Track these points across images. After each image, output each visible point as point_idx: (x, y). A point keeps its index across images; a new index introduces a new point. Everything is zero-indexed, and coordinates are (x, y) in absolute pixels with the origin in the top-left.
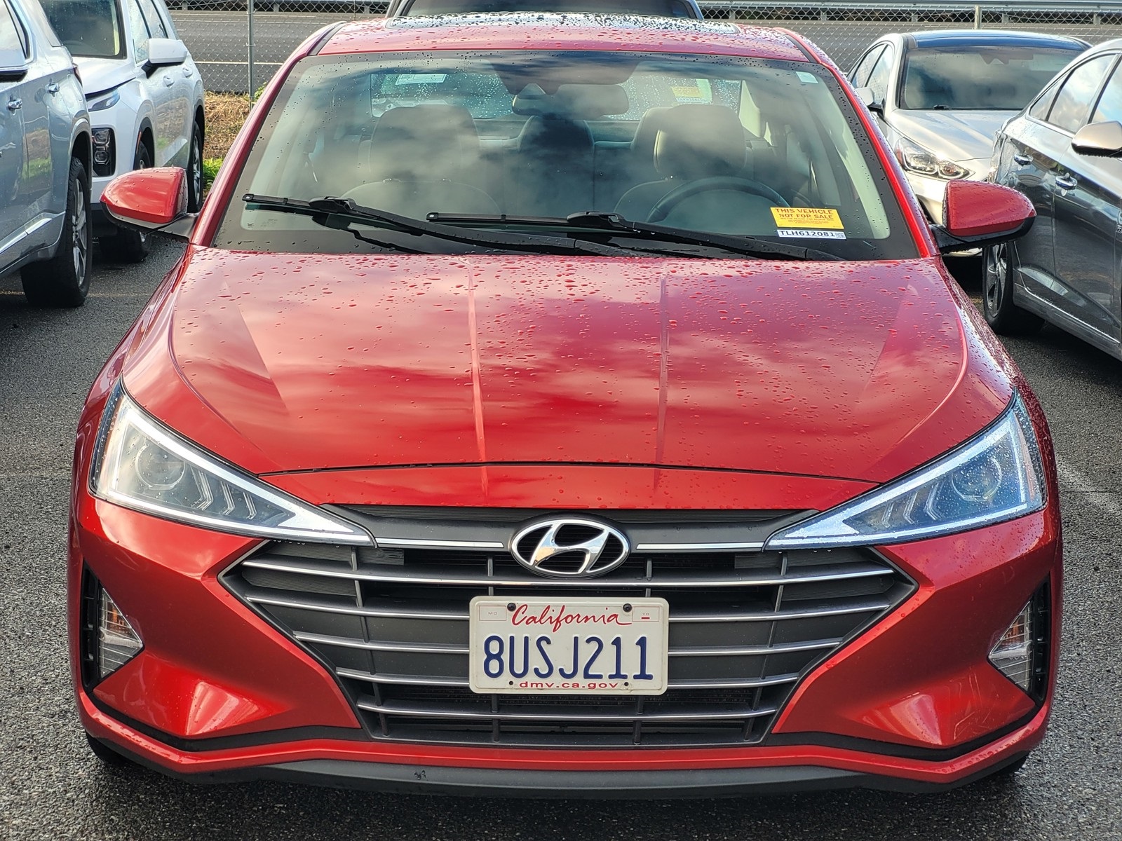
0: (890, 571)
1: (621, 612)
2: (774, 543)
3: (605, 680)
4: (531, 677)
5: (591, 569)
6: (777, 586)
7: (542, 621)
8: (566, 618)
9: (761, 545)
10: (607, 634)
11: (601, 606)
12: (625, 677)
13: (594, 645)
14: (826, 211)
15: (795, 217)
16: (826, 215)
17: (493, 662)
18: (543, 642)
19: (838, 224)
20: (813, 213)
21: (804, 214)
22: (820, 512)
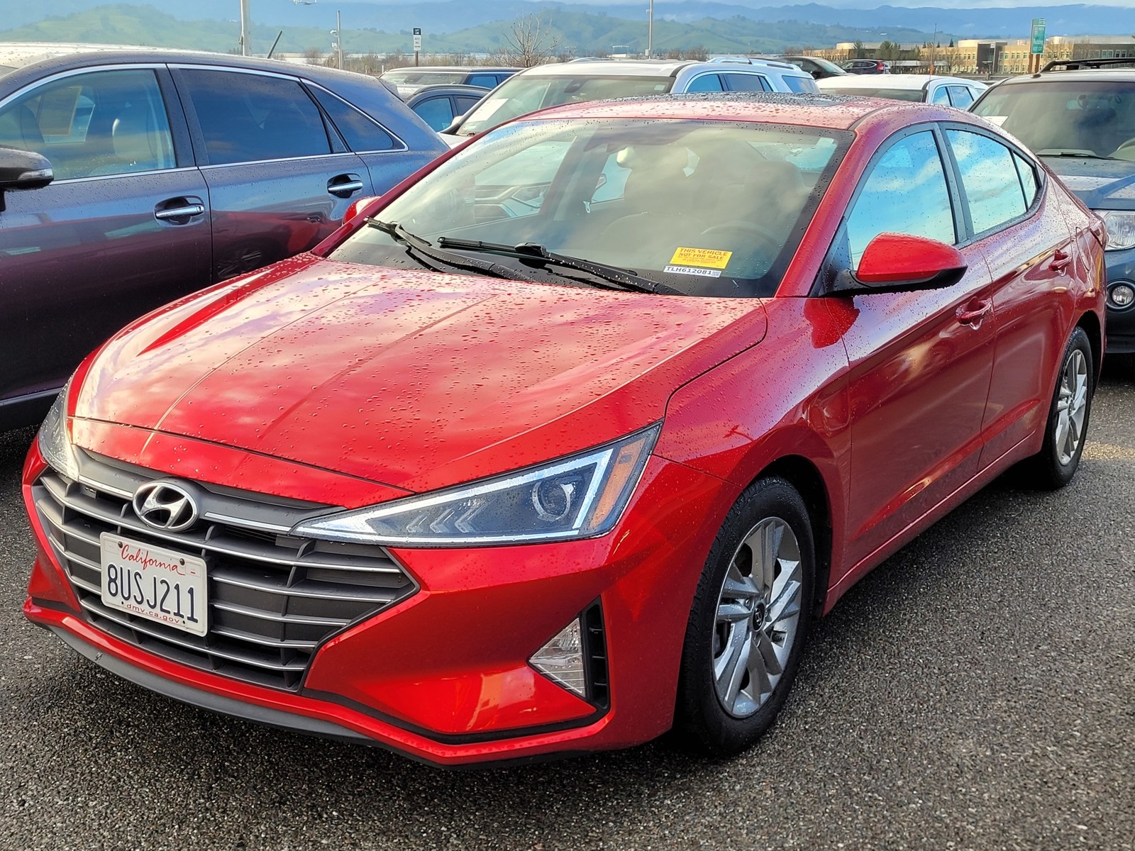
0: (397, 571)
1: (179, 564)
2: (301, 529)
3: (172, 615)
4: (132, 601)
5: (173, 526)
6: (291, 566)
7: (138, 560)
8: (150, 561)
9: (288, 529)
10: (173, 580)
11: (168, 556)
12: (182, 617)
13: (164, 584)
14: (723, 252)
15: (691, 256)
16: (720, 256)
17: (113, 585)
18: (138, 577)
19: (723, 265)
20: (709, 254)
21: (702, 254)
22: (348, 510)
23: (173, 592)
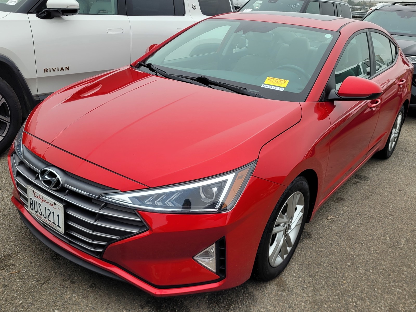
0: (140, 220)
1: (54, 204)
2: (102, 198)
3: (52, 223)
4: (38, 214)
5: (53, 187)
6: (97, 213)
7: (39, 199)
8: (44, 200)
9: (97, 197)
10: (52, 210)
11: (50, 200)
12: (55, 224)
13: (49, 211)
14: (285, 80)
15: (273, 81)
16: (284, 82)
17: (31, 205)
18: (40, 205)
19: (285, 86)
20: (280, 81)
21: (277, 80)
22: (121, 192)
23: (52, 214)
